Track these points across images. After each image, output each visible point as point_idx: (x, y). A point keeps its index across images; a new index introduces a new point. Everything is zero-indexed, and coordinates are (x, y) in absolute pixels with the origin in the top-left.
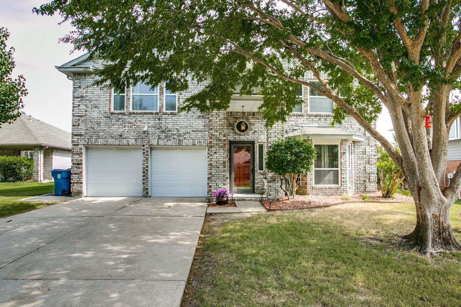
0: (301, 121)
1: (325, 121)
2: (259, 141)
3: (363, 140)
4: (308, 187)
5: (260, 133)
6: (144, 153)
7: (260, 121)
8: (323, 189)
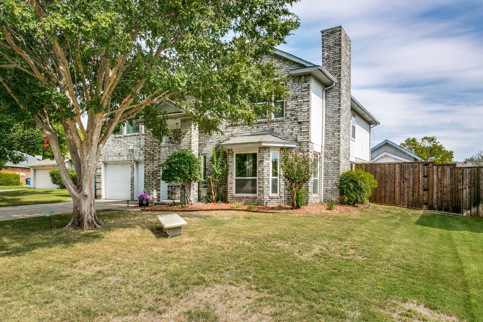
0: (235, 131)
1: (257, 129)
2: (203, 153)
3: (294, 146)
4: (229, 195)
5: (203, 146)
6: (131, 167)
7: (204, 134)
8: (241, 198)
